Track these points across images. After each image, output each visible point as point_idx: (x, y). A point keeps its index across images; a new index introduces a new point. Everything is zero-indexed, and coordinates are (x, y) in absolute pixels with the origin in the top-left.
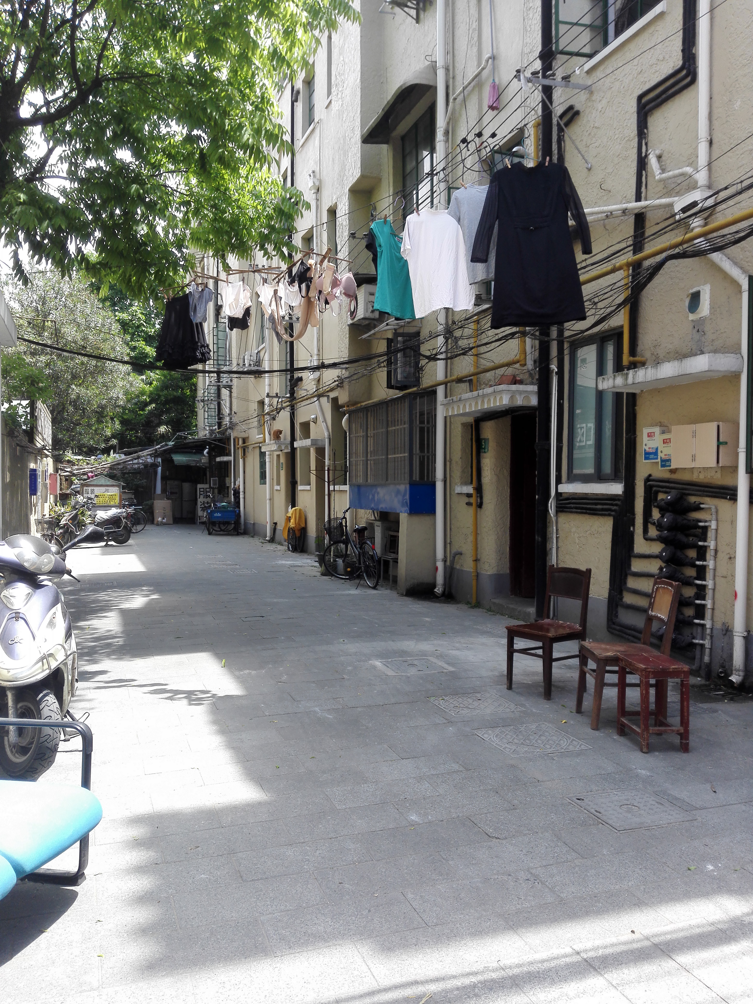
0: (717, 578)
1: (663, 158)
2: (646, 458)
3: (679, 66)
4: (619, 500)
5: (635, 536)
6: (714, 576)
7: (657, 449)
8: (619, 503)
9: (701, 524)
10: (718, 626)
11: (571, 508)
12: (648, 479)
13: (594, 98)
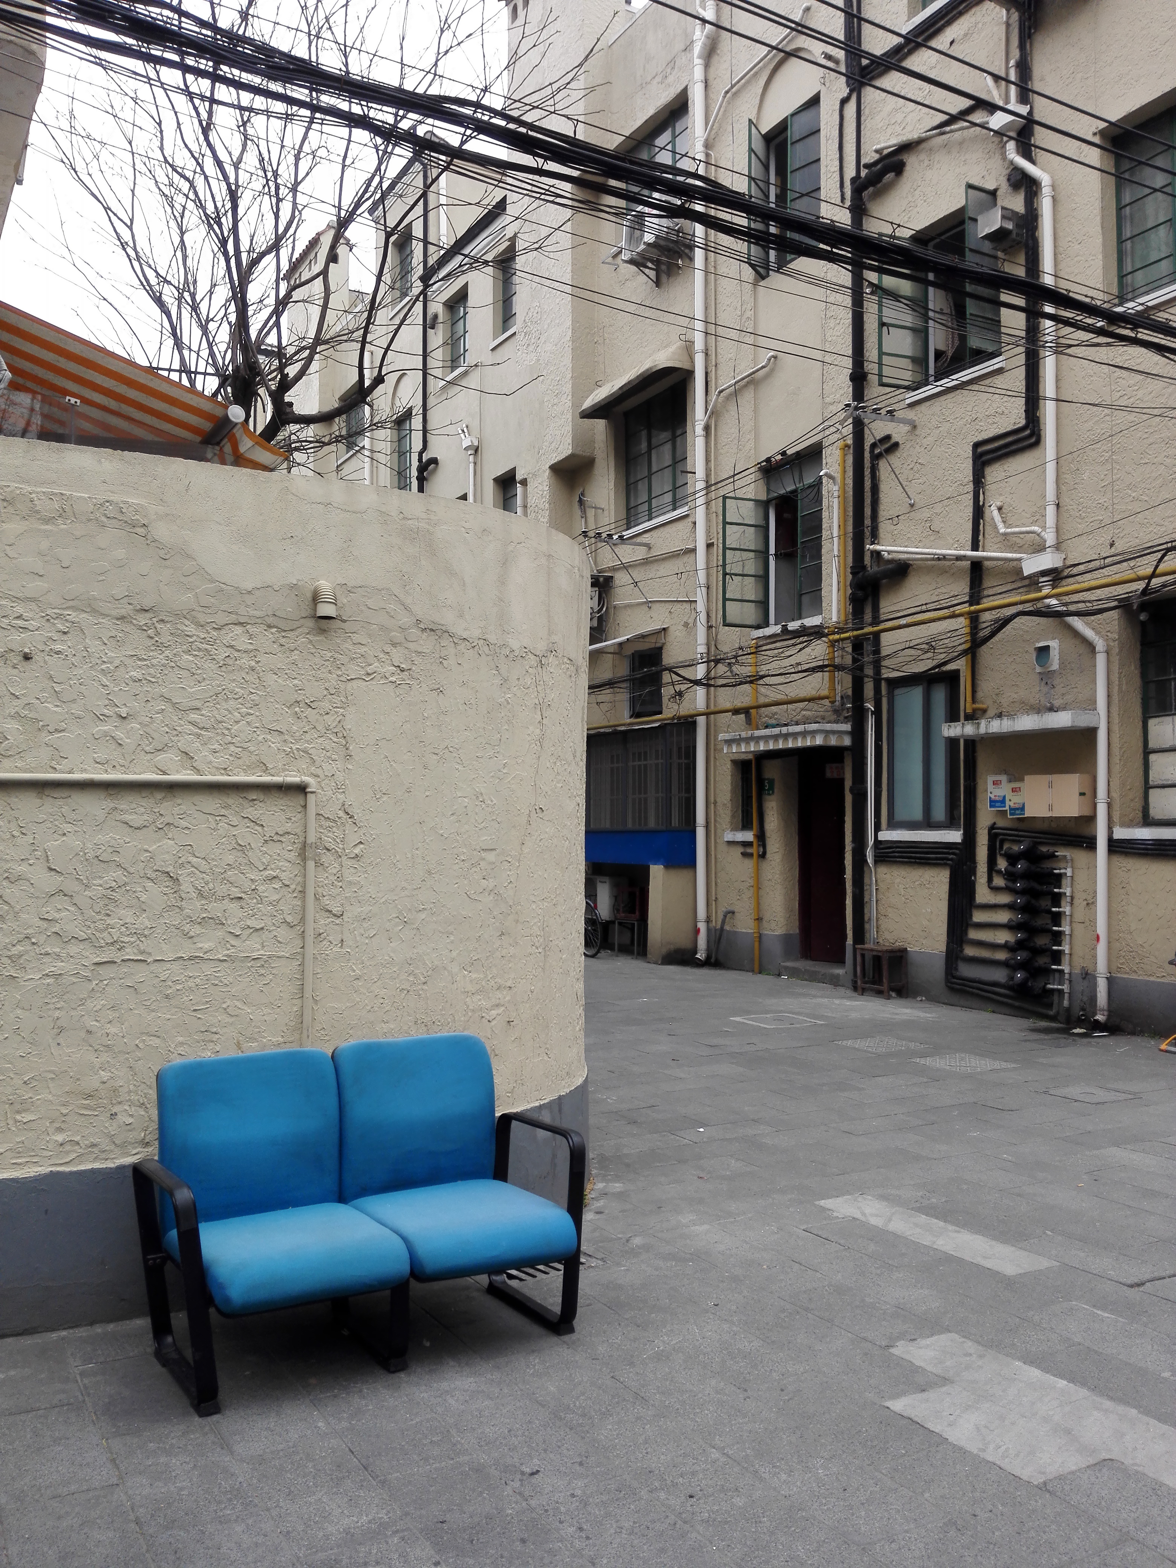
0: (1074, 925)
1: (1004, 510)
2: (991, 807)
3: (1020, 425)
4: (956, 849)
5: (977, 886)
6: (1071, 922)
7: (1004, 797)
8: (957, 851)
9: (1056, 871)
10: (1077, 971)
11: (895, 857)
12: (992, 827)
13: (917, 432)
